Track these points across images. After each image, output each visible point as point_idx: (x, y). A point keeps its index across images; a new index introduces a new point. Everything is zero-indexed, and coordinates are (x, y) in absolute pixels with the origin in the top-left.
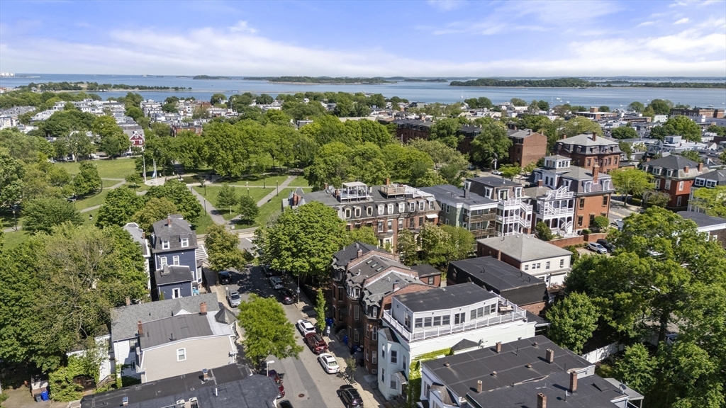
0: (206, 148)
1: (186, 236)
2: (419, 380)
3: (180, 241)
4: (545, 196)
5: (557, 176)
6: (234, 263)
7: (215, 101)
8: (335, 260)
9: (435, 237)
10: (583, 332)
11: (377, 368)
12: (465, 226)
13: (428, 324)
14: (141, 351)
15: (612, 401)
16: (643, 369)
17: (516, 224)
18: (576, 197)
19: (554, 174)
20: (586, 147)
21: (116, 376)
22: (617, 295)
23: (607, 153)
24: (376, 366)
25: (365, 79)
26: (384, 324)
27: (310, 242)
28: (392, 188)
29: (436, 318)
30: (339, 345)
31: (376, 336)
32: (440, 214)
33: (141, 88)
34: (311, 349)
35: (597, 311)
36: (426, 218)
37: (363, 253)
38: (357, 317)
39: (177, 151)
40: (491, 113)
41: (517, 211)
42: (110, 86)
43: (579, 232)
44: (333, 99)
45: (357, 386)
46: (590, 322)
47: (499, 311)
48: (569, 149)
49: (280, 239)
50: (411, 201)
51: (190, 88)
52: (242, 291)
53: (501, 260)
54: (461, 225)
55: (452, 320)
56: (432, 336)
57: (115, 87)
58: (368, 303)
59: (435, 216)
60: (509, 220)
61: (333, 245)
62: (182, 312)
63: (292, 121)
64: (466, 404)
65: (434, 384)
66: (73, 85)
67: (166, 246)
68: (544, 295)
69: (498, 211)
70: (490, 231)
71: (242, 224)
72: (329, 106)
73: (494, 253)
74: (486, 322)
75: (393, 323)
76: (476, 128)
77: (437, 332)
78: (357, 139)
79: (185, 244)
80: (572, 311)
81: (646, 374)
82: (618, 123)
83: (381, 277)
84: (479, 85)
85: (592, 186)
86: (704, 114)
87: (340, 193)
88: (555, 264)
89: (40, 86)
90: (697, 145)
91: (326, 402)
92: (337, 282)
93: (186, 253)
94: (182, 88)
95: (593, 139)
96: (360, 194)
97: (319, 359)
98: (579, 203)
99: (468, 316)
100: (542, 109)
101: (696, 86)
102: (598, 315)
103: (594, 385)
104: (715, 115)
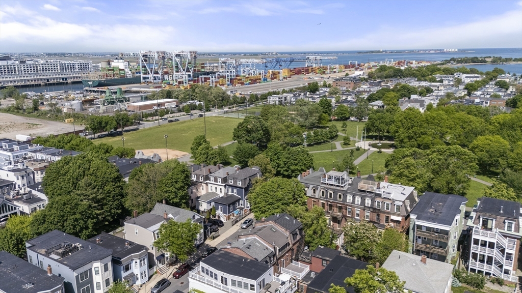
1: (240, 180)
3: (237, 181)
13: (207, 273)
17: (490, 258)
29: (211, 272)
36: (391, 219)
41: (491, 244)
42: (511, 59)
50: (378, 200)
55: (219, 278)
57: (516, 60)
59: (400, 219)
66: (481, 59)
67: (231, 182)
79: (239, 184)
93: (240, 189)
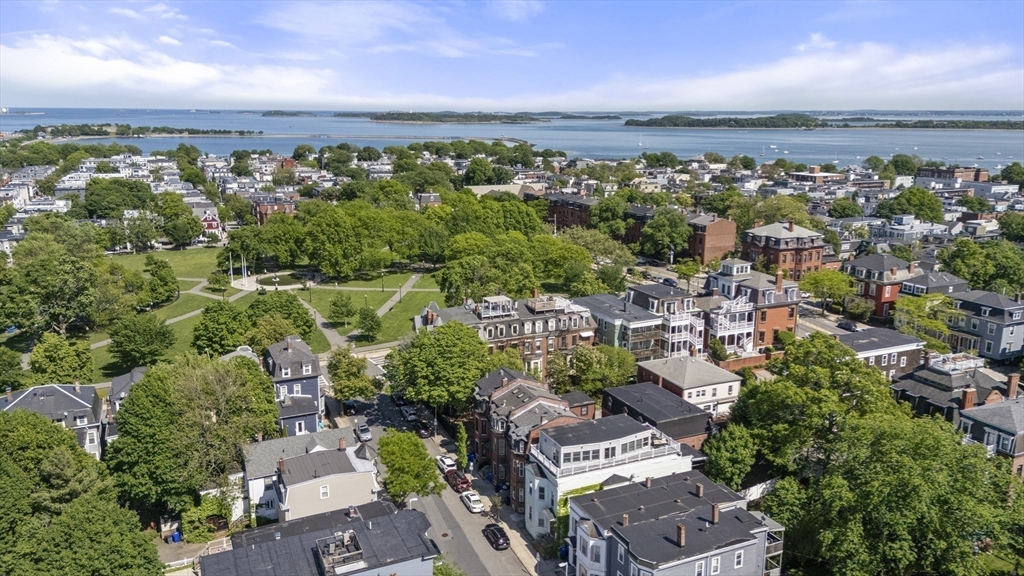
0: (309, 241)
1: (308, 362)
2: (567, 517)
3: (302, 367)
4: (720, 308)
5: (734, 284)
6: (362, 391)
7: (299, 156)
8: (477, 389)
9: (587, 360)
10: (739, 466)
11: (524, 507)
12: (625, 345)
13: (577, 459)
14: (285, 488)
15: (752, 532)
16: (791, 502)
17: (685, 342)
18: (756, 309)
19: (731, 282)
20: (780, 240)
21: (250, 516)
22: (775, 427)
23: (807, 246)
24: (523, 504)
25: (505, 116)
26: (532, 459)
27: (449, 369)
28: (541, 301)
29: (585, 453)
30: (482, 483)
31: (523, 472)
32: (596, 331)
33: (192, 132)
34: (453, 488)
35: (754, 444)
36: (581, 337)
37: (508, 381)
38: (502, 452)
39: (270, 242)
40: (676, 175)
41: (686, 327)
42: (148, 129)
43: (760, 350)
44: (463, 152)
45: (504, 525)
46: (747, 455)
47: (652, 444)
48: (760, 242)
49: (416, 366)
50: (564, 318)
51: (261, 133)
52: (370, 423)
53: (663, 386)
54: (620, 345)
55: (602, 454)
56: (582, 471)
57: (156, 130)
58: (514, 437)
59: (590, 334)
60: (676, 338)
61: (474, 372)
62: (318, 448)
63: (411, 195)
64: (611, 537)
65: (582, 519)
66: (96, 129)
67: (286, 373)
68: (706, 426)
69: (664, 327)
70: (654, 351)
71: (361, 341)
72: (457, 164)
73: (655, 379)
74: (637, 456)
75: (541, 458)
76: (649, 209)
77: (585, 467)
78: (498, 227)
79: (307, 371)
80: (728, 444)
81: (795, 508)
82: (844, 191)
83: (528, 409)
84: (664, 125)
85: (775, 296)
86: (960, 177)
87: (481, 309)
88: (722, 391)
89: (50, 130)
90: (933, 227)
91: (471, 541)
92: (479, 414)
93: (309, 380)
94: (249, 132)
95: (790, 229)
96: (504, 310)
97: (461, 498)
98: (760, 317)
99: (618, 450)
100: (746, 167)
101: (967, 126)
102: (756, 448)
103: (737, 518)
104: (977, 178)
